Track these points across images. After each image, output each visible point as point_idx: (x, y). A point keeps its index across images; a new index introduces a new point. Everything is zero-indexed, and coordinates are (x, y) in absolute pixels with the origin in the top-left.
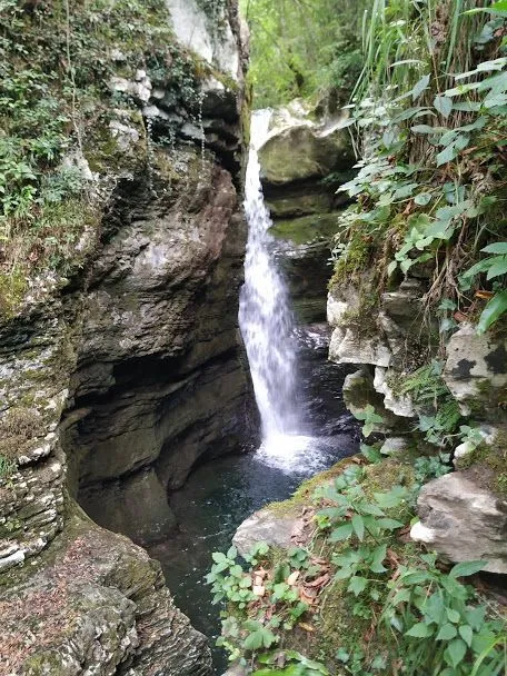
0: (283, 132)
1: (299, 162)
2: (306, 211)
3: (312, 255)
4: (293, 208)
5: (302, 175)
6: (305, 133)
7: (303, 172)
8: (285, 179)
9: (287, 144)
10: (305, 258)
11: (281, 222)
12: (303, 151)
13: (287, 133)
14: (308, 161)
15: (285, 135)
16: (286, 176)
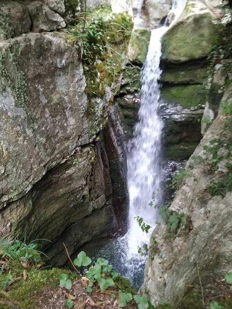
0: (188, 19)
1: (196, 45)
2: (197, 81)
3: (191, 119)
4: (187, 79)
5: (197, 57)
6: (205, 21)
7: (198, 53)
8: (183, 59)
9: (189, 29)
10: (185, 121)
11: (177, 88)
12: (202, 36)
13: (191, 20)
14: (204, 44)
15: (188, 21)
16: (184, 56)
